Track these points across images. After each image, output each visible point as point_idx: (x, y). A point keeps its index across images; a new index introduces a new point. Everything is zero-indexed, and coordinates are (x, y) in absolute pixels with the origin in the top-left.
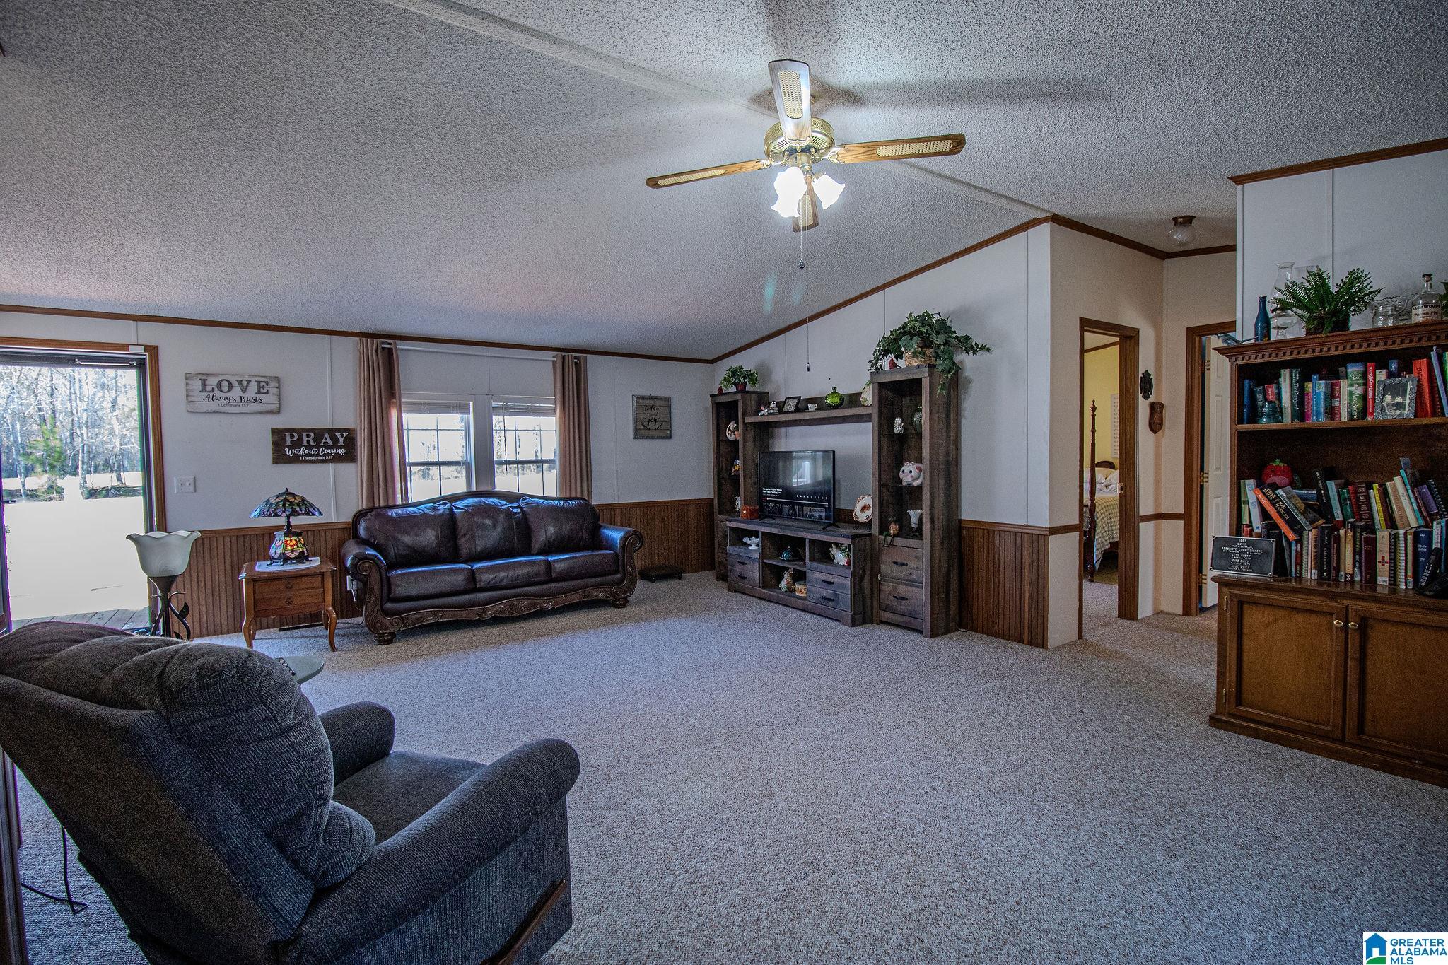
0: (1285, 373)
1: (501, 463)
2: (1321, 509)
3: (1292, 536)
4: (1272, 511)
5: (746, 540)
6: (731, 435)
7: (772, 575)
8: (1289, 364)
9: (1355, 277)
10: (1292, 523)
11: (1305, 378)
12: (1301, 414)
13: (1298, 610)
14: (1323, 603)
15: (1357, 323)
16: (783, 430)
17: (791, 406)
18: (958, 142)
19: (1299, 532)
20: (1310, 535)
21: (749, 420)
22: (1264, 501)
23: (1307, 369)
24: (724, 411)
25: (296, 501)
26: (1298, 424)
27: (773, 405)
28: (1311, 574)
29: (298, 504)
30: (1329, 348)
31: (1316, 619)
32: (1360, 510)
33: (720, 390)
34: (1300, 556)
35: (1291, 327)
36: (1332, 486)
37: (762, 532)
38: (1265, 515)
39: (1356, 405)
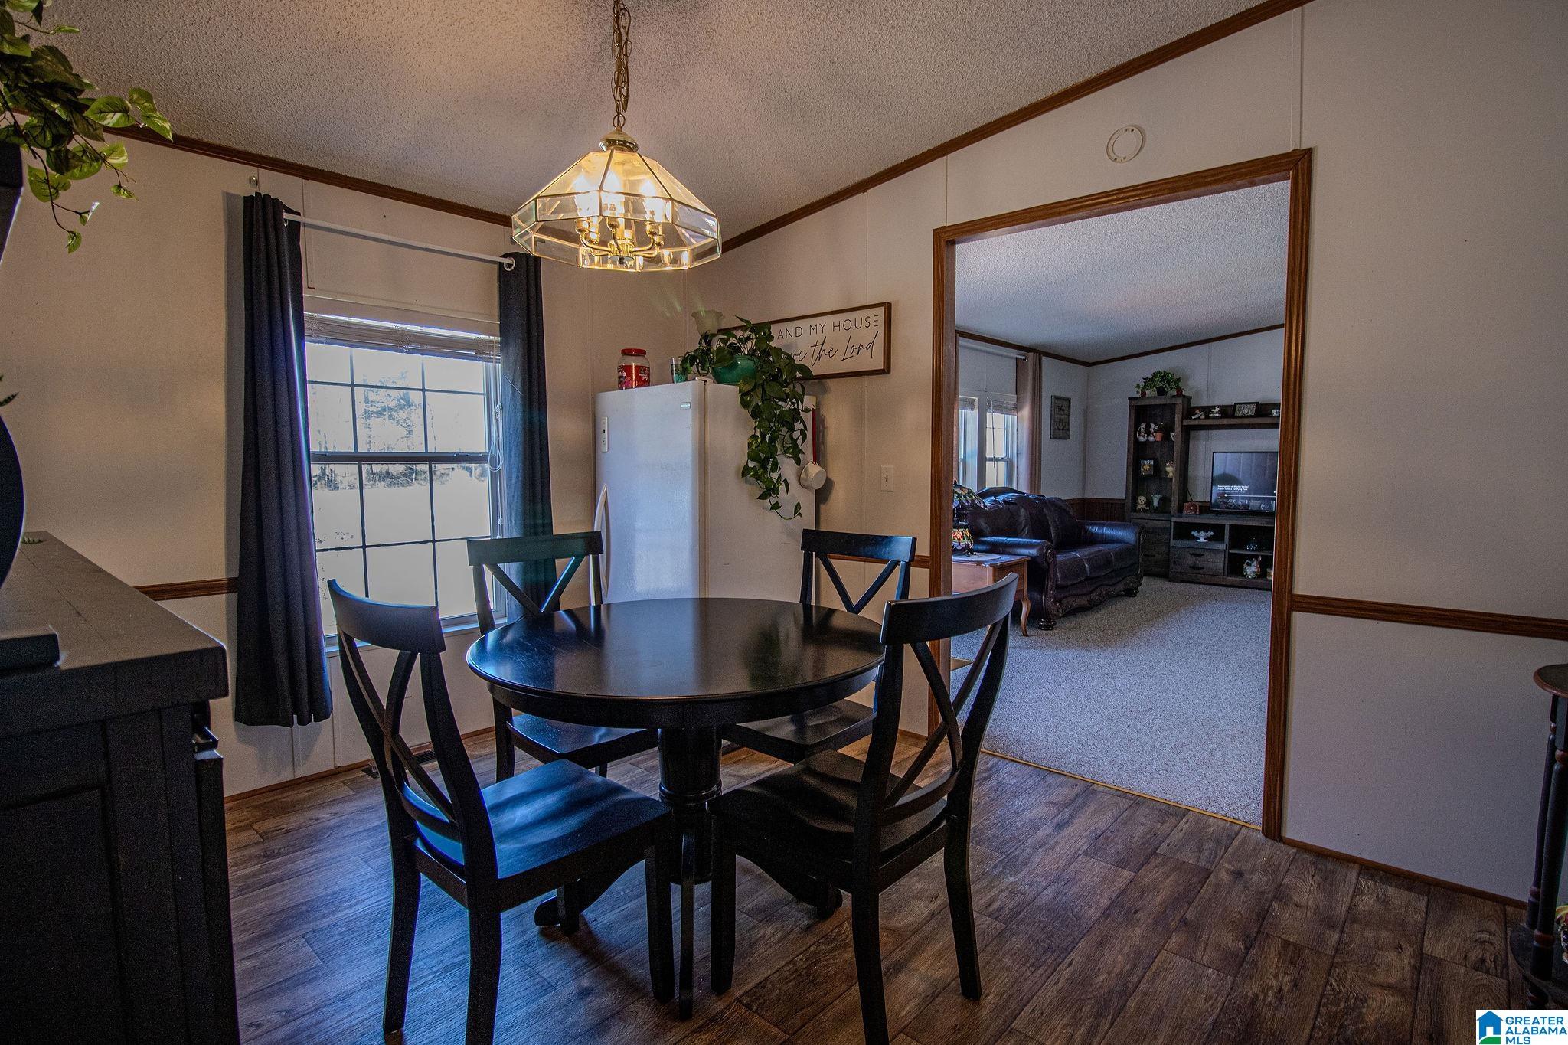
1: (991, 460)
5: (1195, 533)
6: (1144, 436)
7: (1235, 566)
16: (1203, 433)
17: (1249, 411)
21: (1186, 423)
24: (1140, 413)
25: (963, 493)
27: (1217, 409)
29: (965, 496)
33: (1143, 394)
37: (1230, 525)
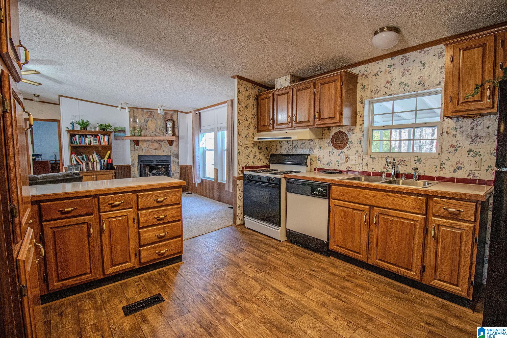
0: (77, 136)
2: (83, 159)
3: (82, 164)
4: (78, 160)
8: (78, 134)
9: (87, 122)
10: (81, 162)
11: (80, 137)
12: (80, 143)
13: (86, 176)
14: (90, 174)
15: (88, 129)
18: (40, 84)
19: (83, 163)
20: (84, 164)
22: (76, 158)
23: (81, 135)
26: (80, 145)
28: (85, 170)
30: (84, 132)
31: (89, 177)
32: (89, 159)
34: (83, 167)
35: (78, 128)
36: (84, 155)
38: (76, 161)
39: (89, 142)
